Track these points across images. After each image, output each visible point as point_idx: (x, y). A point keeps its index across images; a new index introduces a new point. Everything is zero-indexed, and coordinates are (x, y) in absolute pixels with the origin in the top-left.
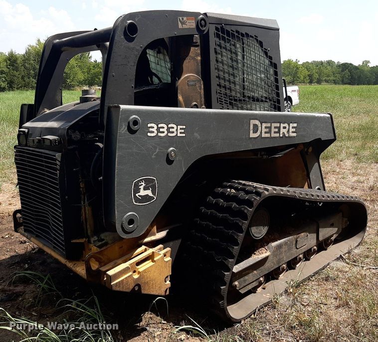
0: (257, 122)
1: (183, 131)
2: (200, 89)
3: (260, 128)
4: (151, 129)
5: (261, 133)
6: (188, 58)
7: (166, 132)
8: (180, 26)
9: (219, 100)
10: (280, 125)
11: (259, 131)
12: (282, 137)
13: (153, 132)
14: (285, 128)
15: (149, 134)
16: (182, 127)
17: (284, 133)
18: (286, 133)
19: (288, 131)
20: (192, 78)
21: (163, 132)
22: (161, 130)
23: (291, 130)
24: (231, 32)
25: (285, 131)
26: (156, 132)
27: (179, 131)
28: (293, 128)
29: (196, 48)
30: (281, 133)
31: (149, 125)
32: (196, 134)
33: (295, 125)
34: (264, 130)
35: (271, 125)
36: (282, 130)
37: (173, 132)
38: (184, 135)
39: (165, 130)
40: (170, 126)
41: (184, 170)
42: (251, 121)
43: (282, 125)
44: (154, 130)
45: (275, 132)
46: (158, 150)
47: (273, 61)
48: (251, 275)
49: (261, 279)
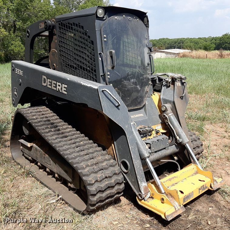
2: (56, 57)
7: (19, 73)
8: (40, 27)
9: (61, 63)
11: (46, 83)
12: (58, 91)
14: (59, 86)
16: (22, 72)
17: (59, 89)
18: (60, 89)
19: (61, 89)
20: (53, 51)
23: (63, 89)
24: (65, 24)
25: (60, 88)
26: (17, 72)
28: (64, 87)
29: (55, 36)
30: (57, 88)
33: (66, 86)
34: (48, 83)
35: (52, 81)
36: (58, 87)
40: (19, 70)
41: (23, 90)
42: (43, 76)
43: (58, 84)
45: (54, 87)
46: (17, 79)
47: (91, 39)
48: (26, 150)
49: (30, 158)
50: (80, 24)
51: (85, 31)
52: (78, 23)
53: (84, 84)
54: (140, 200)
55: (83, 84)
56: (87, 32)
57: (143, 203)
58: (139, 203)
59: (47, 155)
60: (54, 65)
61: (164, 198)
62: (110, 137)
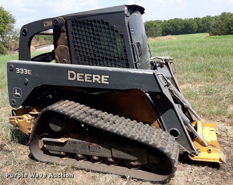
0: (73, 72)
1: (30, 72)
2: (67, 52)
3: (75, 76)
4: (17, 70)
5: (76, 78)
6: (60, 38)
7: (23, 72)
8: (45, 26)
9: (76, 58)
10: (92, 75)
11: (74, 77)
12: (95, 83)
13: (18, 71)
14: (96, 77)
15: (17, 72)
16: (29, 70)
17: (96, 80)
18: (98, 81)
19: (100, 80)
20: (62, 48)
21: (22, 72)
22: (21, 71)
24: (82, 21)
25: (98, 79)
26: (19, 71)
27: (29, 72)
28: (105, 78)
29: (64, 33)
30: (94, 80)
31: (17, 69)
32: (36, 75)
34: (79, 77)
35: (84, 75)
37: (26, 72)
38: (31, 74)
39: (23, 71)
40: (24, 70)
41: (32, 89)
42: (68, 71)
43: (94, 76)
44: (19, 70)
45: (88, 79)
46: (20, 79)
47: (120, 33)
48: (54, 147)
49: (62, 153)
50: (103, 20)
51: (110, 26)
52: (101, 20)
53: (134, 72)
54: (193, 157)
55: (132, 72)
56: (114, 27)
57: (196, 158)
58: (192, 159)
59: (95, 144)
60: (64, 60)
61: (210, 149)
62: (155, 113)
